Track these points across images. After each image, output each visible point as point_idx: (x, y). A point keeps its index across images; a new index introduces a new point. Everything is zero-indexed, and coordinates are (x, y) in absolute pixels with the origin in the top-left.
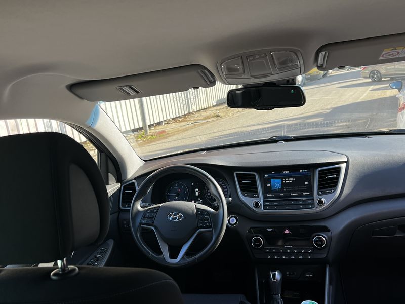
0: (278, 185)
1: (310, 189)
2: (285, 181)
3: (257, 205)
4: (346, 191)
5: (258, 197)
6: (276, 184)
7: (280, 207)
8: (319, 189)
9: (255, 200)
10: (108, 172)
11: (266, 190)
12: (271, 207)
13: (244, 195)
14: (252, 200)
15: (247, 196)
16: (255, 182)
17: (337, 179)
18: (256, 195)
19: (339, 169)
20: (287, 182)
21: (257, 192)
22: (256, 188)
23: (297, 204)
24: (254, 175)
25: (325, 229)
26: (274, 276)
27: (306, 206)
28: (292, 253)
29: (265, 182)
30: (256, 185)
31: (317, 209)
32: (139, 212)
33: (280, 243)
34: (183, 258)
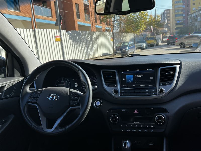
0: (131, 79)
1: (154, 82)
2: (136, 76)
3: (115, 92)
5: (116, 87)
6: (130, 78)
7: (132, 94)
9: (114, 89)
12: (126, 94)
13: (106, 85)
14: (112, 89)
15: (109, 86)
16: (115, 76)
17: (174, 75)
18: (115, 86)
19: (175, 68)
20: (137, 77)
21: (116, 83)
22: (116, 81)
23: (144, 92)
24: (115, 72)
26: (125, 144)
28: (139, 128)
30: (116, 79)
31: (159, 96)
33: (132, 120)
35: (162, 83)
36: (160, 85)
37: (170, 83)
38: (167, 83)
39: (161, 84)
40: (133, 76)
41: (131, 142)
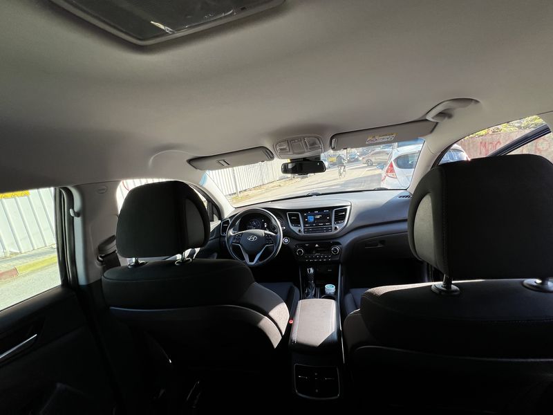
1: (330, 221)
2: (316, 217)
4: (350, 222)
6: (311, 219)
7: (312, 232)
8: (335, 221)
10: (213, 213)
11: (305, 223)
12: (308, 232)
13: (292, 225)
14: (297, 228)
15: (294, 226)
16: (299, 218)
17: (345, 215)
18: (299, 225)
19: (346, 209)
22: (299, 221)
23: (322, 230)
24: (298, 214)
25: (338, 244)
26: (310, 270)
27: (327, 231)
28: (320, 258)
29: (304, 218)
31: (334, 232)
32: (231, 236)
33: (314, 252)
34: (257, 262)
36: (335, 224)
37: (343, 222)
38: (340, 222)
40: (313, 217)
41: (314, 268)
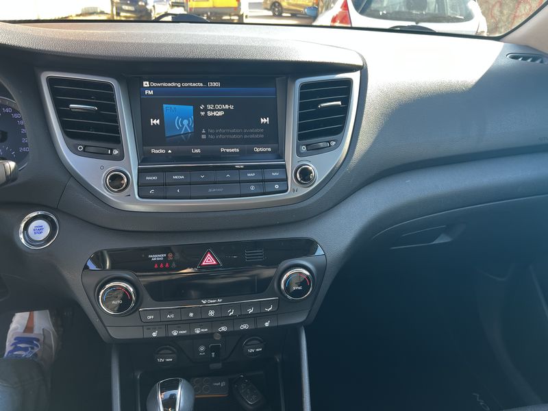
0: (186, 122)
1: (274, 136)
2: (206, 110)
3: (116, 181)
5: (121, 157)
8: (301, 137)
9: (111, 166)
11: (147, 137)
12: (163, 190)
13: (74, 150)
14: (102, 168)
15: (86, 153)
16: (113, 108)
18: (116, 152)
20: (210, 114)
21: (117, 140)
22: (116, 130)
23: (239, 182)
24: (109, 87)
25: (307, 247)
27: (264, 186)
28: (221, 319)
30: (115, 119)
35: (307, 146)
36: (299, 154)
37: (333, 143)
38: (321, 145)
39: (304, 149)
40: (191, 108)
